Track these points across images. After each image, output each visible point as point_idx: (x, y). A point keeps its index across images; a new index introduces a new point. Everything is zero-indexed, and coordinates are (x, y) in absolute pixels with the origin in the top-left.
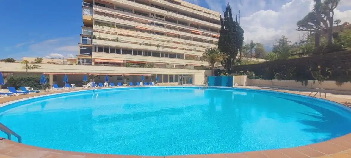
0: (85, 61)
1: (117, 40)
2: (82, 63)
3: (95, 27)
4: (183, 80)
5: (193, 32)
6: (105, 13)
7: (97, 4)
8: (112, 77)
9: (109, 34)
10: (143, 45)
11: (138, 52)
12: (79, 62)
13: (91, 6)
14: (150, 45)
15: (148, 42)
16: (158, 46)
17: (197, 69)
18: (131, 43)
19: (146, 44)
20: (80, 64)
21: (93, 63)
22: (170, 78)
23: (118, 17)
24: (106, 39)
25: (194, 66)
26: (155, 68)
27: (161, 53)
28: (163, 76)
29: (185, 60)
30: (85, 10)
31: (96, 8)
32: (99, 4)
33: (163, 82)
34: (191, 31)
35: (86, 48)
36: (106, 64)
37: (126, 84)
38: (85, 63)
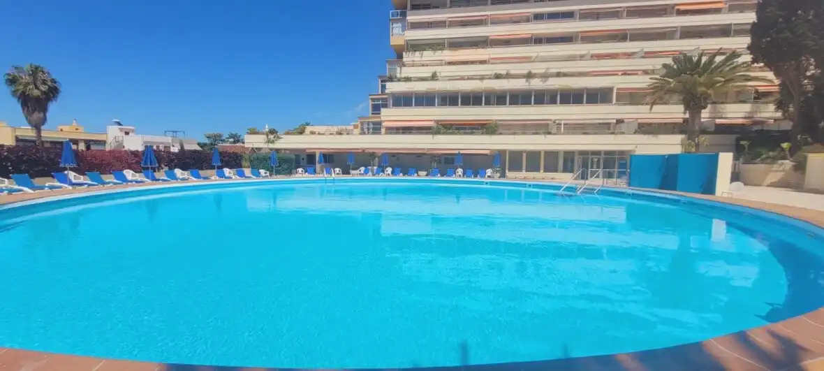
0: (371, 126)
1: (434, 77)
2: (366, 131)
3: (407, 57)
4: (592, 168)
5: (682, 8)
6: (428, 23)
7: (415, 7)
8: (420, 156)
9: (427, 66)
10: (490, 78)
11: (472, 99)
12: (362, 129)
13: (404, 15)
14: (508, 76)
15: (501, 69)
16: (529, 76)
17: (645, 133)
18: (462, 78)
19: (498, 77)
20: (364, 133)
21: (383, 130)
22: (565, 161)
23: (453, 24)
24: (411, 78)
25: (639, 124)
26: (501, 134)
27: (533, 93)
28: (524, 155)
29: (617, 107)
30: (394, 25)
31: (412, 17)
32: (419, 5)
33: (542, 171)
34: (677, 7)
35: (380, 102)
36: (407, 130)
37: (425, 173)
38: (371, 131)
